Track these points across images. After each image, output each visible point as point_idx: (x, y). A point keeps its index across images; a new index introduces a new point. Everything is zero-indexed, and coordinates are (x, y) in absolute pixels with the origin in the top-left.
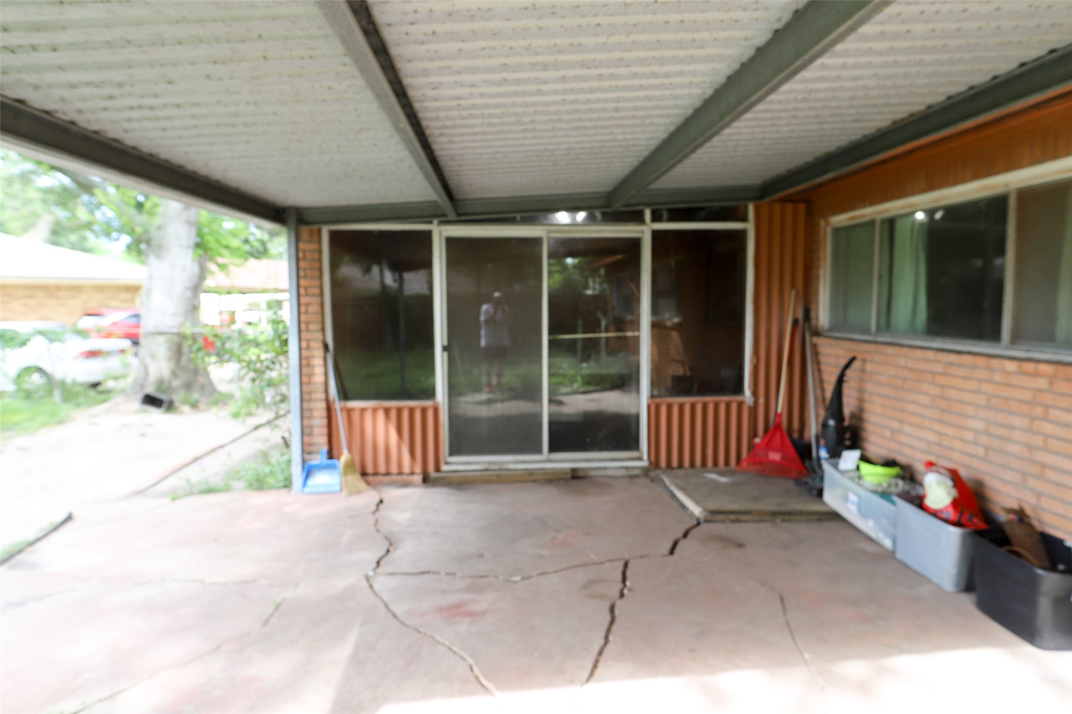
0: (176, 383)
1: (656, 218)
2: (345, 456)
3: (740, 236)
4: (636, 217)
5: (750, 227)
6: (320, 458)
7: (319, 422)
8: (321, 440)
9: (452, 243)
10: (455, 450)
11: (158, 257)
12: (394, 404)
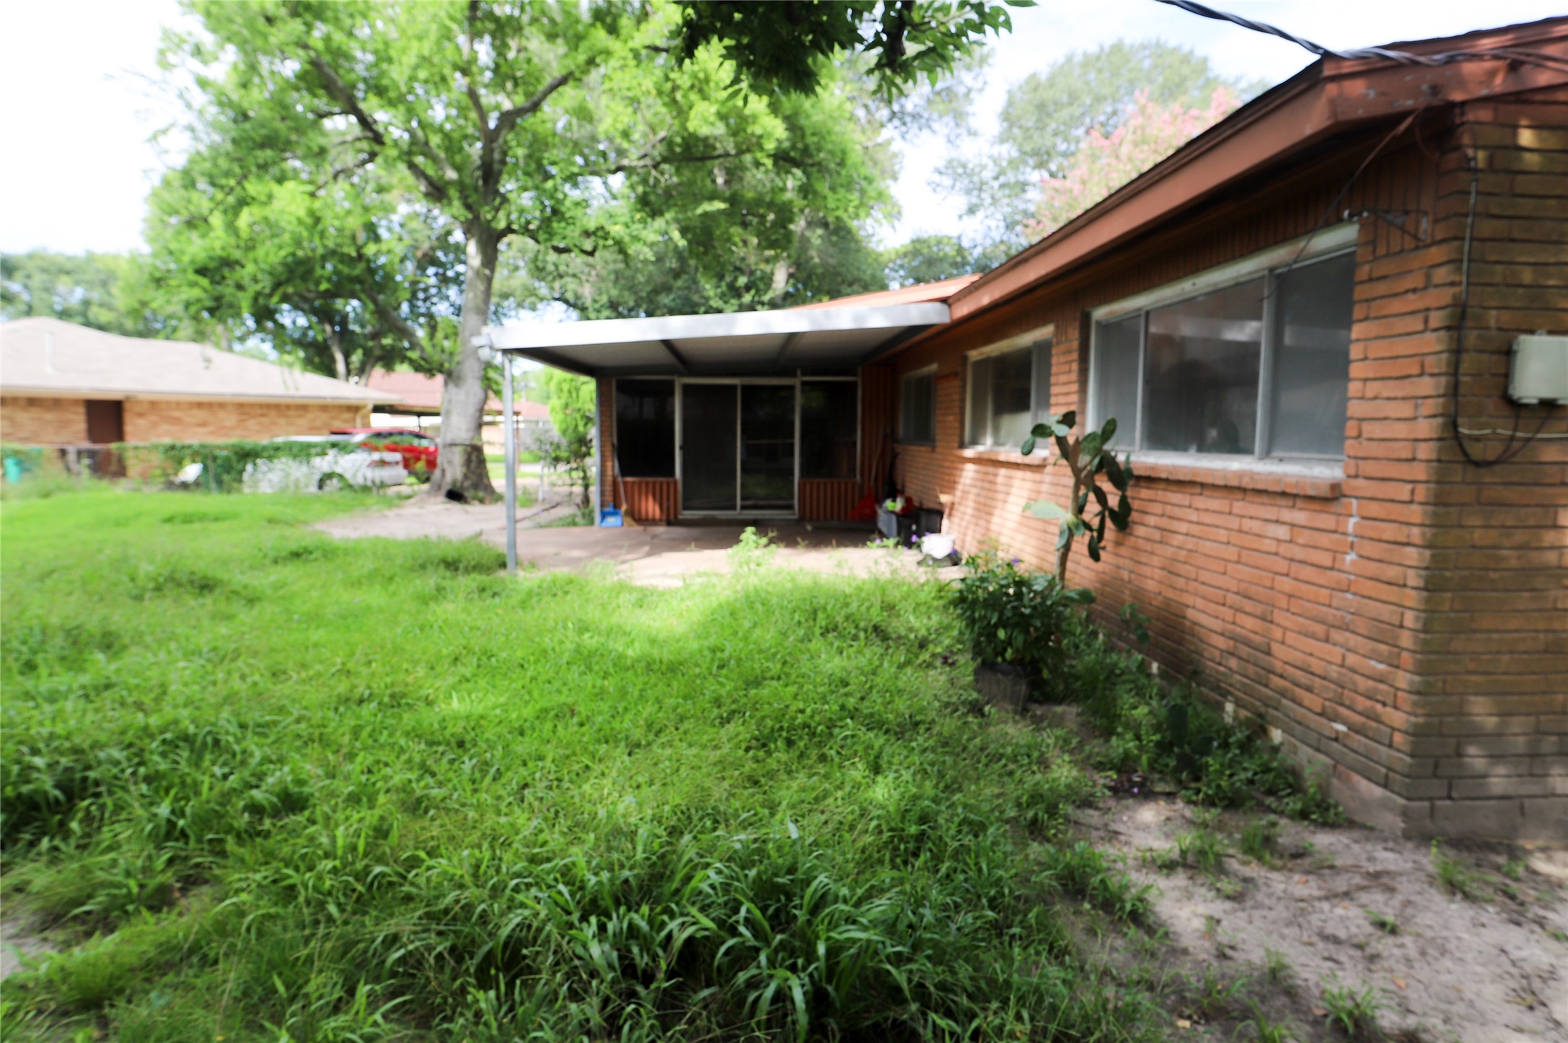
0: (467, 484)
1: (804, 374)
2: (624, 507)
3: (854, 384)
4: (794, 375)
5: (859, 380)
6: (609, 509)
7: (609, 488)
8: (609, 498)
9: (687, 389)
10: (685, 508)
11: (457, 385)
12: (650, 479)
